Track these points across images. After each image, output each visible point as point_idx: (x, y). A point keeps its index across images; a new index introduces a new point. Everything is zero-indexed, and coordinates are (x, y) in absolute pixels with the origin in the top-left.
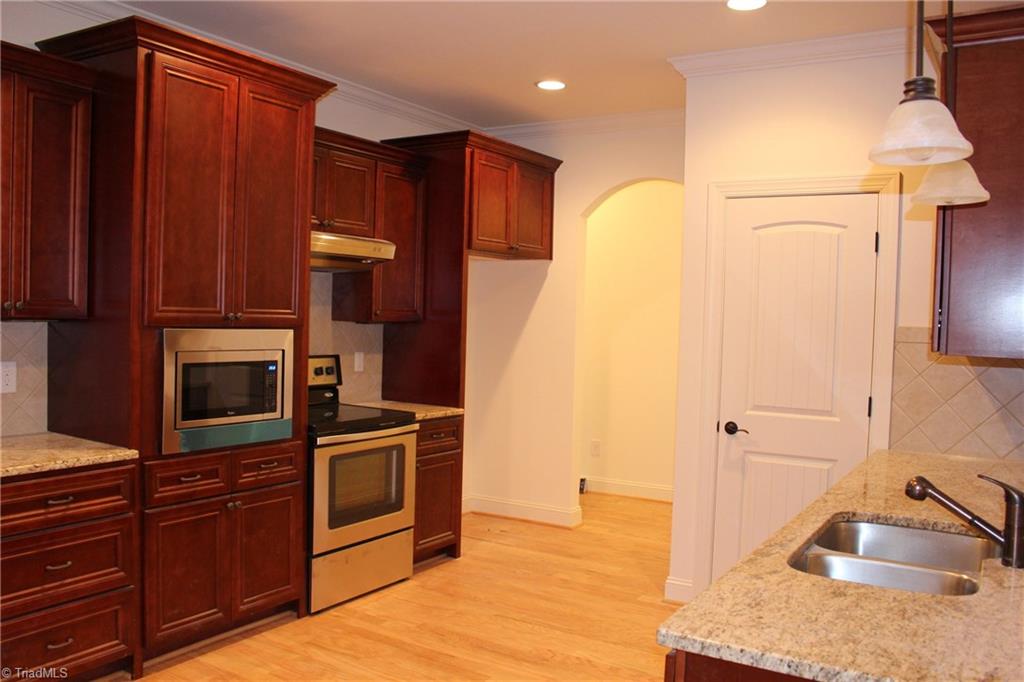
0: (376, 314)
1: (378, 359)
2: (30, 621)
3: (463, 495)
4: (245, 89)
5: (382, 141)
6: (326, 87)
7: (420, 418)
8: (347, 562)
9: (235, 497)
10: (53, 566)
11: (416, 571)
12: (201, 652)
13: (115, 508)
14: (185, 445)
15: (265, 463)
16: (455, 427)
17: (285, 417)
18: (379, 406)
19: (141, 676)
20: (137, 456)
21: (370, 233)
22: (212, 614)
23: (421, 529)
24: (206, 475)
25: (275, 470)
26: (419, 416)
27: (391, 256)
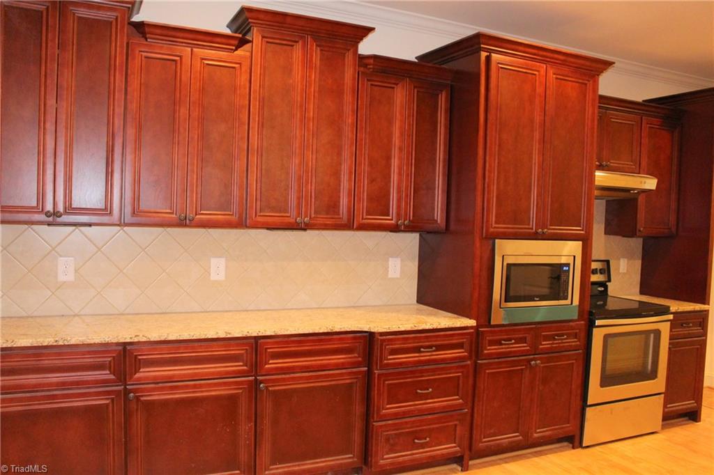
0: (640, 231)
1: (638, 264)
2: (406, 423)
3: (705, 372)
4: (551, 72)
5: (643, 101)
6: (607, 64)
7: (673, 311)
8: (611, 413)
9: (536, 358)
10: (421, 390)
11: (664, 427)
12: (506, 461)
13: (460, 358)
14: (505, 319)
15: (557, 335)
16: (702, 319)
17: (574, 304)
18: (638, 299)
19: (467, 470)
20: (475, 324)
21: (637, 170)
22: (515, 437)
23: (670, 395)
24: (519, 341)
25: (564, 341)
26: (673, 309)
27: (654, 187)
